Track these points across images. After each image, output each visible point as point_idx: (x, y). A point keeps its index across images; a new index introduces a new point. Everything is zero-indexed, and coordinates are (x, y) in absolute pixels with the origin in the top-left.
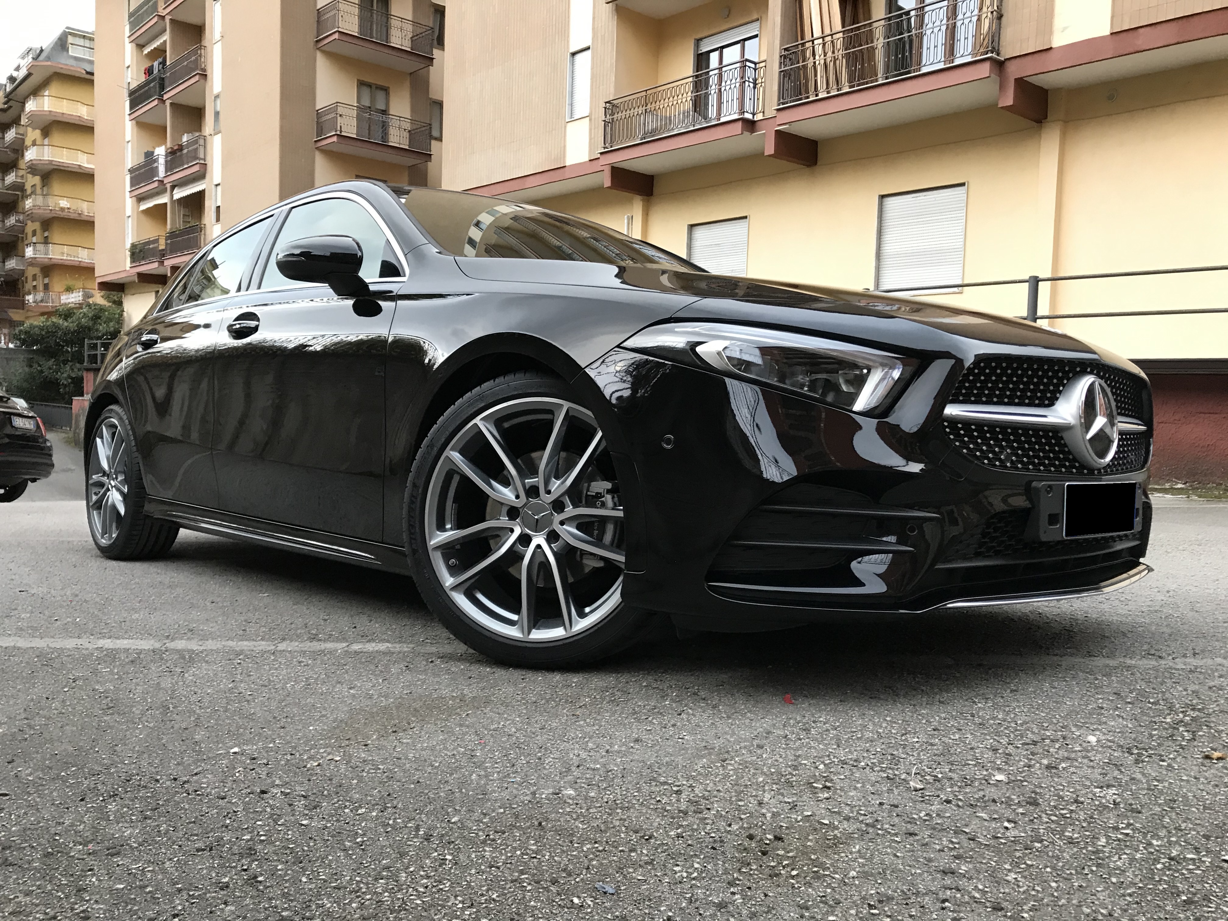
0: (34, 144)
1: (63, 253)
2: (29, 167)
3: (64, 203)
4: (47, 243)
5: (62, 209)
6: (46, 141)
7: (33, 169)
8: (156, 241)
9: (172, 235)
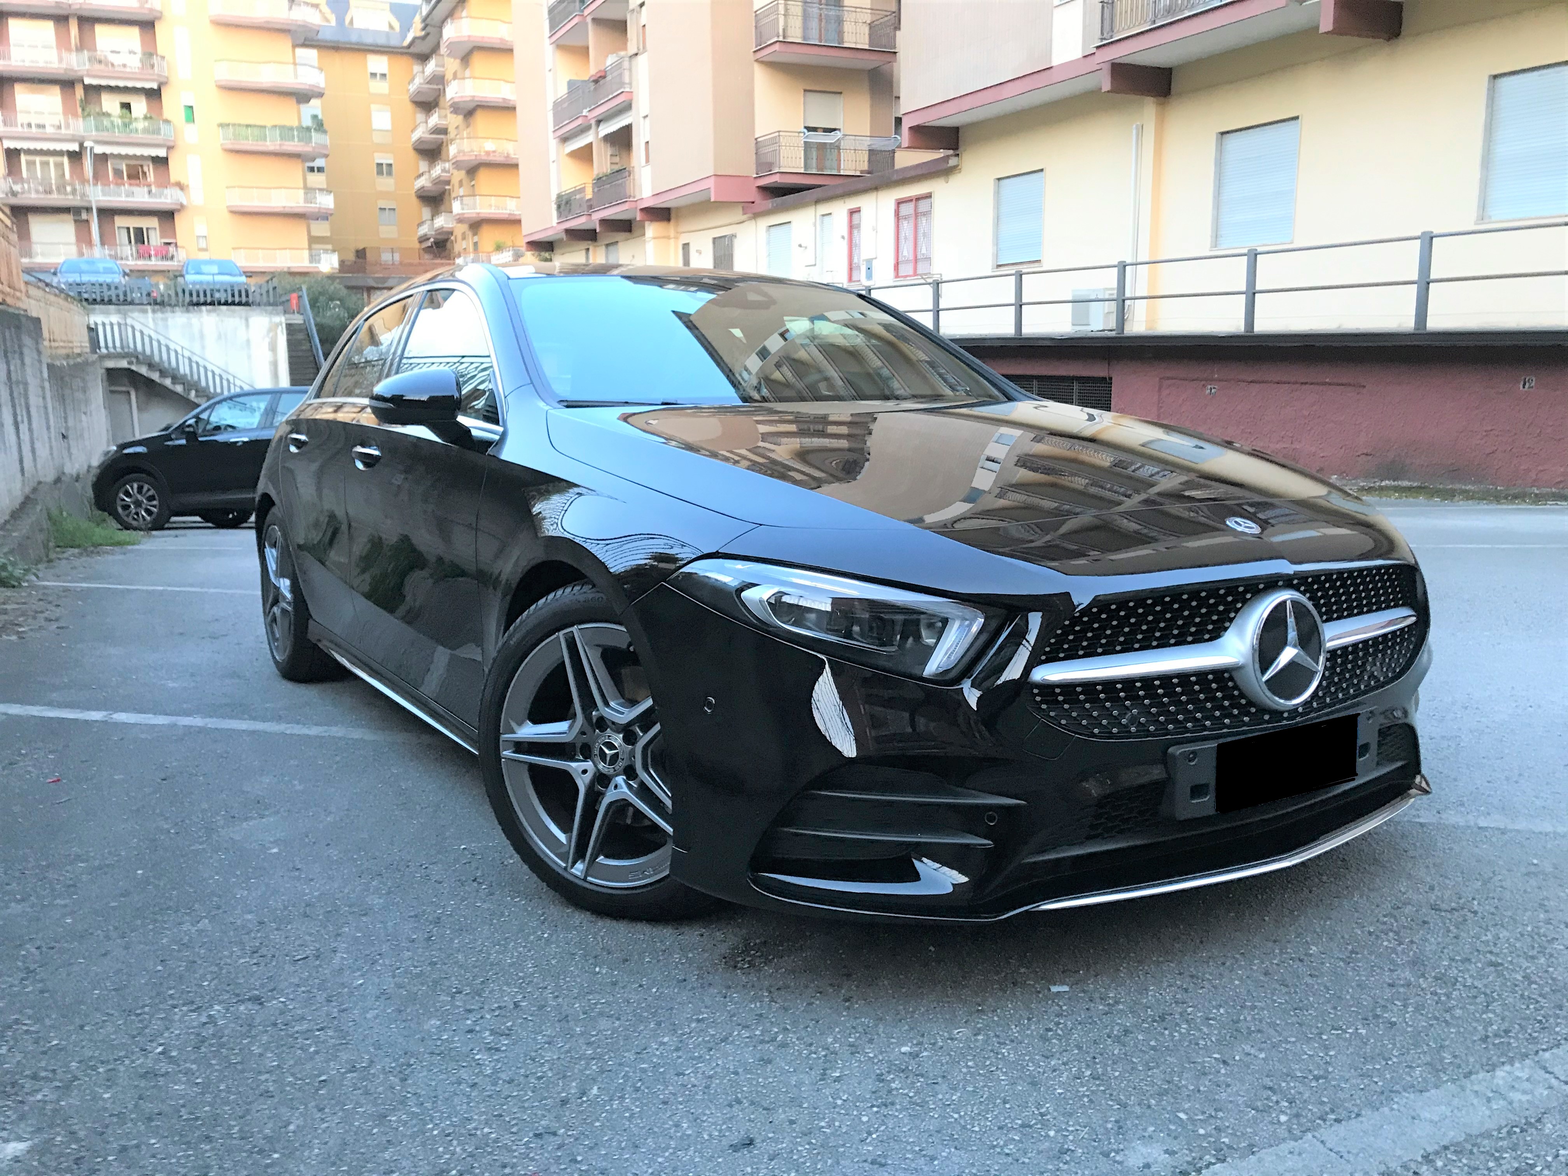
0: (455, 77)
1: (490, 206)
2: (451, 106)
3: (489, 146)
4: (474, 195)
5: (488, 153)
6: (467, 73)
7: (456, 108)
8: (582, 190)
9: (599, 181)
